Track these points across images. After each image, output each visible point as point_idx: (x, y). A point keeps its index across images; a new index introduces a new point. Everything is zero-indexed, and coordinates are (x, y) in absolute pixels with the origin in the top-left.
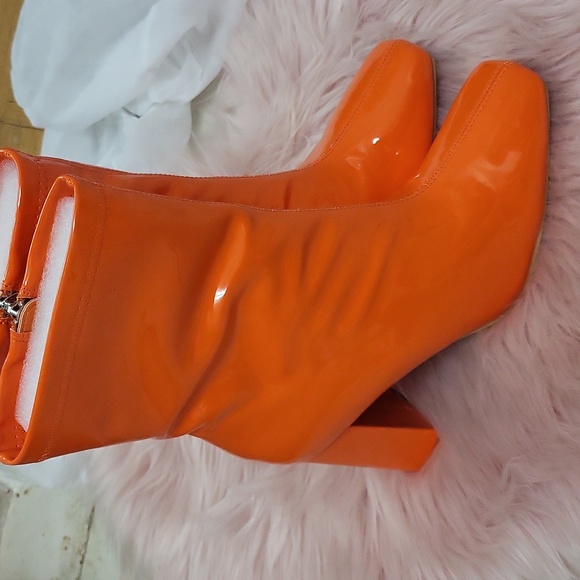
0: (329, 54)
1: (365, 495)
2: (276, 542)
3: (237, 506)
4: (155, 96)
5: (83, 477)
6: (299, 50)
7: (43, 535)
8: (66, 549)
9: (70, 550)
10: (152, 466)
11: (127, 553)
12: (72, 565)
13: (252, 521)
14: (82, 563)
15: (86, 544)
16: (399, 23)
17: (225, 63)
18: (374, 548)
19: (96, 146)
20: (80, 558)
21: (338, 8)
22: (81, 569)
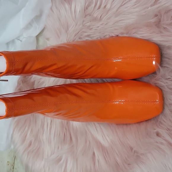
0: (76, 25)
1: (94, 154)
2: (70, 166)
3: (58, 156)
4: (25, 35)
5: (12, 147)
6: (67, 23)
7: (2, 162)
8: (8, 165)
9: (9, 165)
10: (32, 144)
11: (27, 168)
12: (10, 169)
13: (62, 161)
14: (13, 168)
15: (14, 163)
16: (96, 17)
17: (45, 25)
18: (98, 169)
19: (8, 47)
20: (13, 167)
21: (79, 11)
22: (13, 170)
